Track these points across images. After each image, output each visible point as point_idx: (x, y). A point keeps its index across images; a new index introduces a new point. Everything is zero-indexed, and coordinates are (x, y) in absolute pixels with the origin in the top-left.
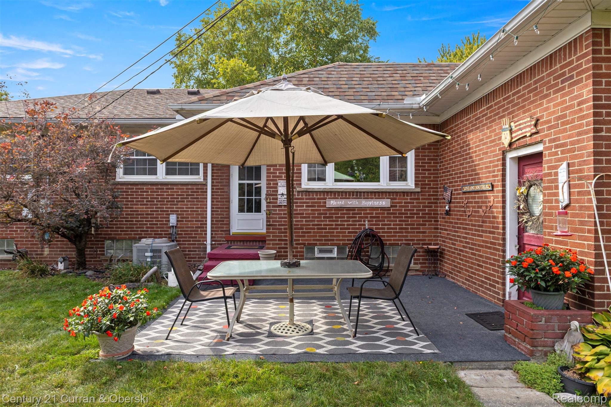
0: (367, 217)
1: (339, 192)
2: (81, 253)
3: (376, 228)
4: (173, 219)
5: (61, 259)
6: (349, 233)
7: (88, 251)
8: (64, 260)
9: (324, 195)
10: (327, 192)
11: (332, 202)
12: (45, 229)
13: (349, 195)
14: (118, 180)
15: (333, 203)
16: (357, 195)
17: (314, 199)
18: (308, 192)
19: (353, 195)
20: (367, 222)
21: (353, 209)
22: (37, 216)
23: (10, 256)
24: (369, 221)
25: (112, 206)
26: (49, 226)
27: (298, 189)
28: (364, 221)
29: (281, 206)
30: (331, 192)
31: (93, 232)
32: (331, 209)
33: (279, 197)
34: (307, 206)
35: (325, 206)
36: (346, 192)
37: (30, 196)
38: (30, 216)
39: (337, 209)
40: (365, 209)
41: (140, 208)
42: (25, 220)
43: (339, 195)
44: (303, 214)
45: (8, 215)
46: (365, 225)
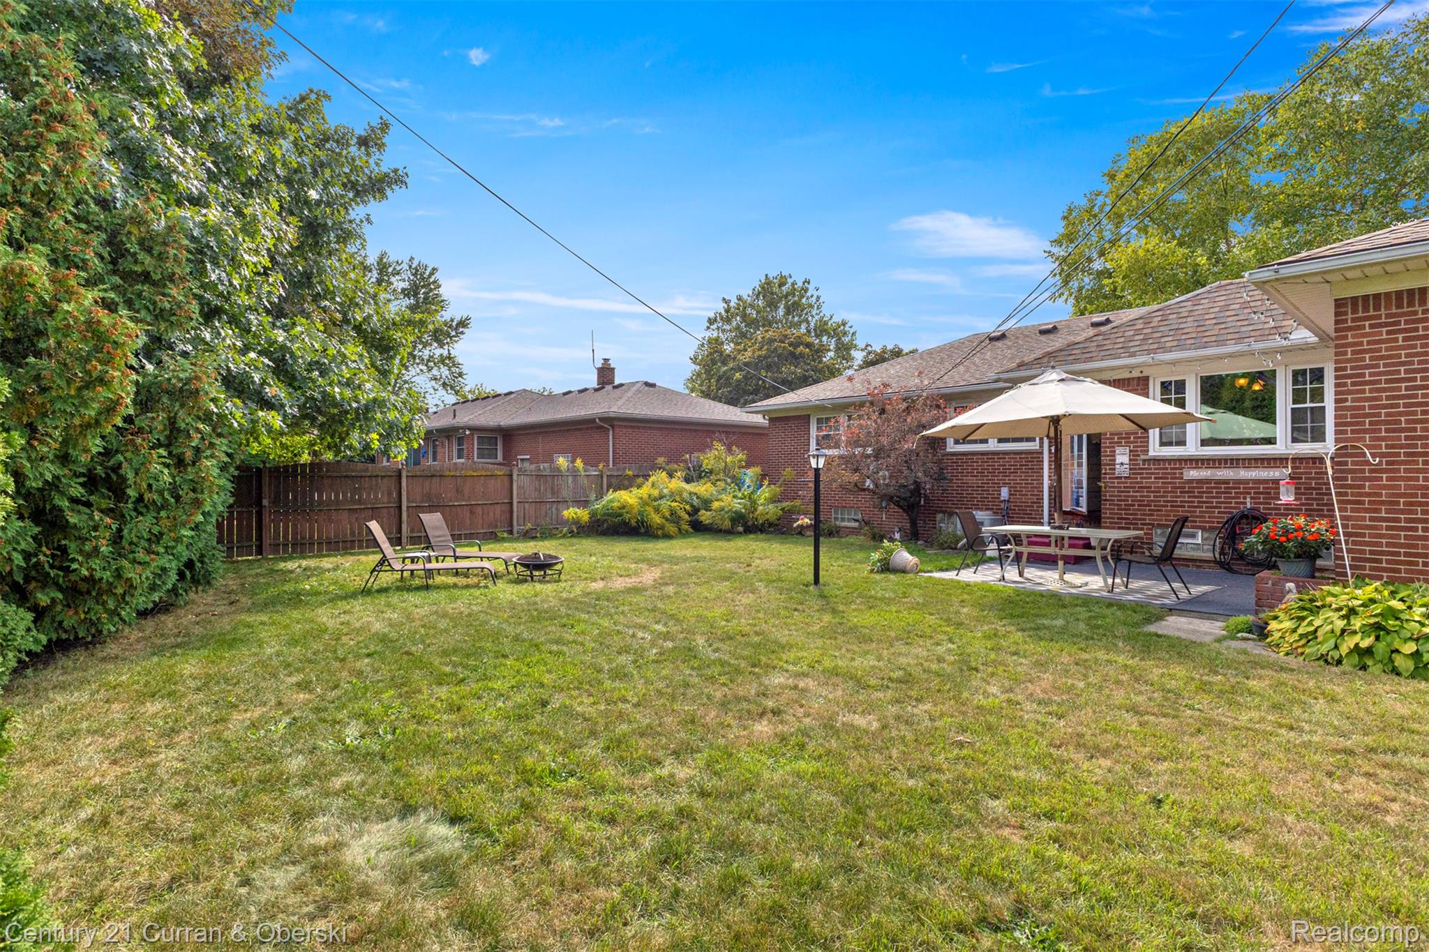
0: (1250, 493)
1: (1203, 460)
2: (913, 523)
3: (1264, 509)
4: (1005, 493)
5: (897, 529)
6: (1219, 513)
7: (920, 523)
8: (900, 530)
9: (1181, 464)
10: (1186, 461)
11: (1192, 472)
12: (882, 497)
13: (1220, 464)
14: (948, 450)
15: (1193, 474)
16: (1232, 464)
17: (1167, 469)
18: (1157, 460)
19: (1226, 463)
20: (1248, 500)
21: (1226, 482)
22: (876, 485)
23: (856, 525)
24: (1251, 498)
25: (940, 477)
26: (885, 495)
27: (1143, 457)
28: (1245, 498)
29: (1121, 478)
30: (1191, 460)
31: (922, 503)
32: (1191, 481)
33: (1117, 466)
34: (1155, 478)
35: (1182, 478)
36: (1214, 460)
37: (871, 468)
38: (871, 487)
39: (1200, 481)
40: (1246, 482)
41: (970, 480)
42: (868, 489)
43: (1203, 464)
44: (1150, 487)
45: (856, 485)
46: (1245, 503)
